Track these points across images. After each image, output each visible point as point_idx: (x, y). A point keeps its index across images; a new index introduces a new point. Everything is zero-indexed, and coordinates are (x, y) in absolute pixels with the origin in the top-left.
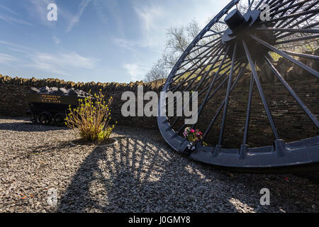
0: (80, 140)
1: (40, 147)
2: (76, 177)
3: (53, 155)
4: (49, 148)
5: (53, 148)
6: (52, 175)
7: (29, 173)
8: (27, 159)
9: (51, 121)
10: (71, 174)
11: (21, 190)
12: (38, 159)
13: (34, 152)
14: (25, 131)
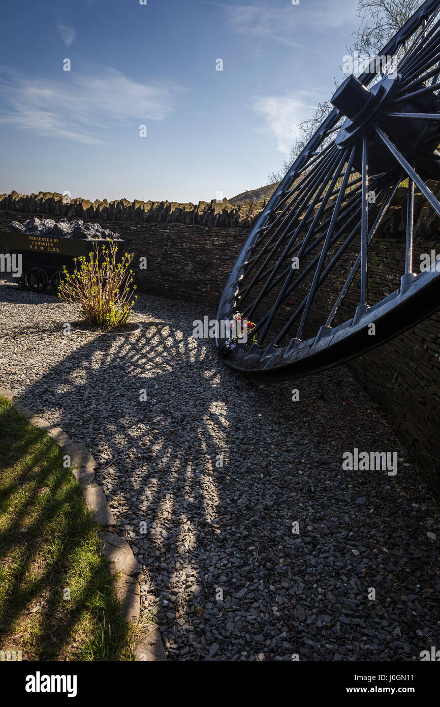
0: (81, 322)
1: (28, 328)
2: (62, 363)
3: (42, 339)
4: (39, 330)
5: (44, 331)
6: (39, 358)
7: (16, 354)
8: (13, 340)
9: (46, 285)
10: (57, 359)
11: (10, 365)
12: (25, 342)
13: (21, 333)
14: (10, 301)
